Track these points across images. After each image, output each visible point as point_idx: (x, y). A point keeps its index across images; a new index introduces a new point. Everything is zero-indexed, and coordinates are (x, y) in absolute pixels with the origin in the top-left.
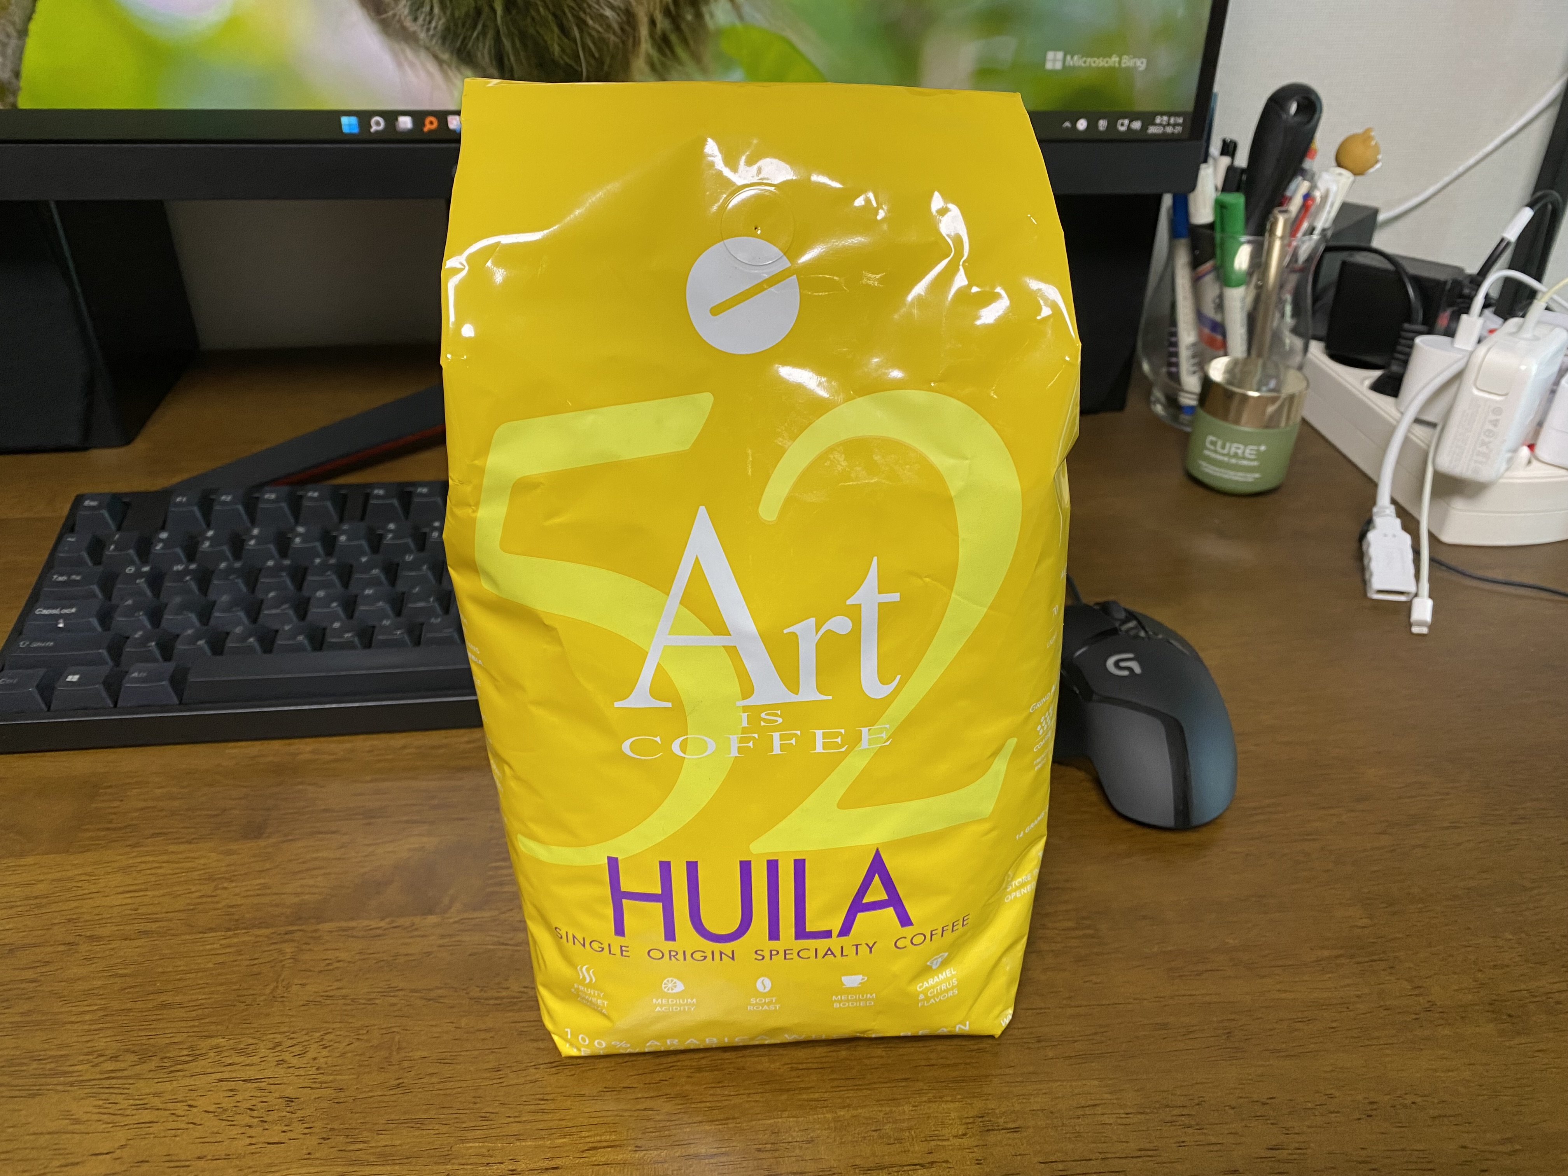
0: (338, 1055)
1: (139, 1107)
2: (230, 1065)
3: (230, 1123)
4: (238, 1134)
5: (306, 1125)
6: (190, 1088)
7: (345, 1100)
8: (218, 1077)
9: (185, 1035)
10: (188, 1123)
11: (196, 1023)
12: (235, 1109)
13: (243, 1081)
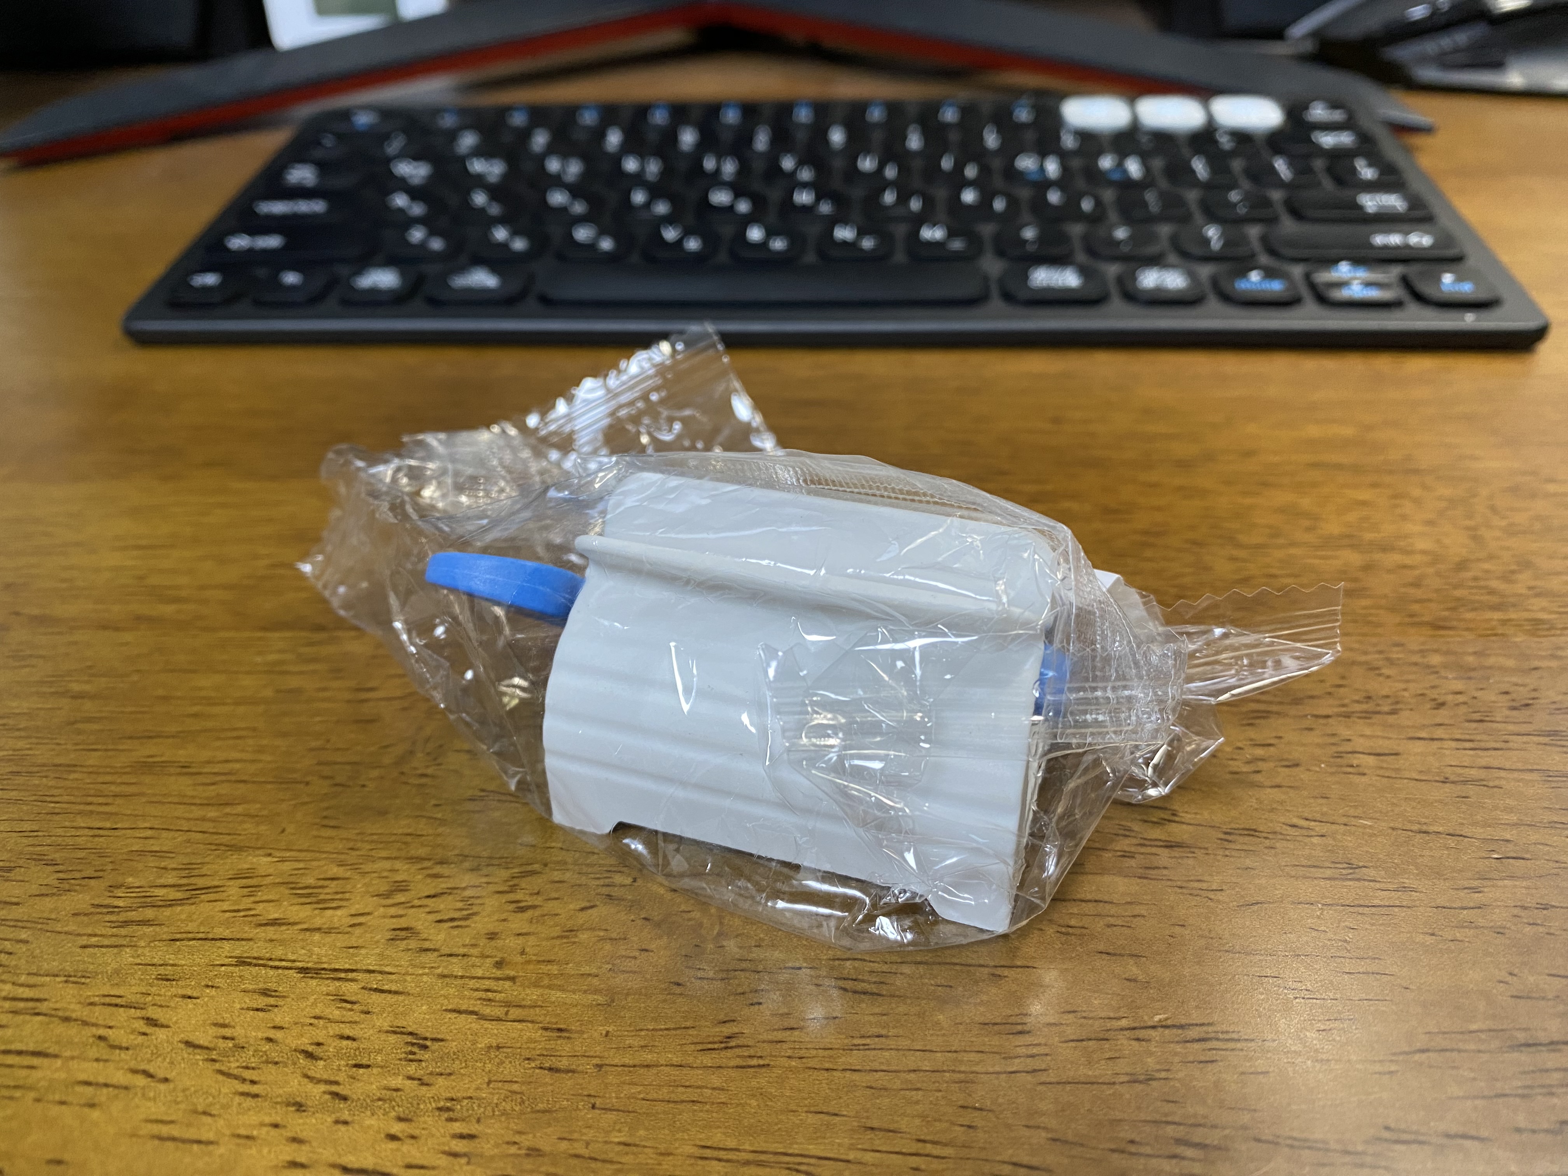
0: (557, 931)
1: (21, 1005)
2: (274, 923)
3: (246, 1088)
4: (262, 1125)
5: (458, 1127)
6: (162, 970)
7: (574, 1064)
8: (237, 953)
9: (180, 838)
10: (135, 1071)
11: (212, 813)
12: (267, 1047)
13: (303, 970)
